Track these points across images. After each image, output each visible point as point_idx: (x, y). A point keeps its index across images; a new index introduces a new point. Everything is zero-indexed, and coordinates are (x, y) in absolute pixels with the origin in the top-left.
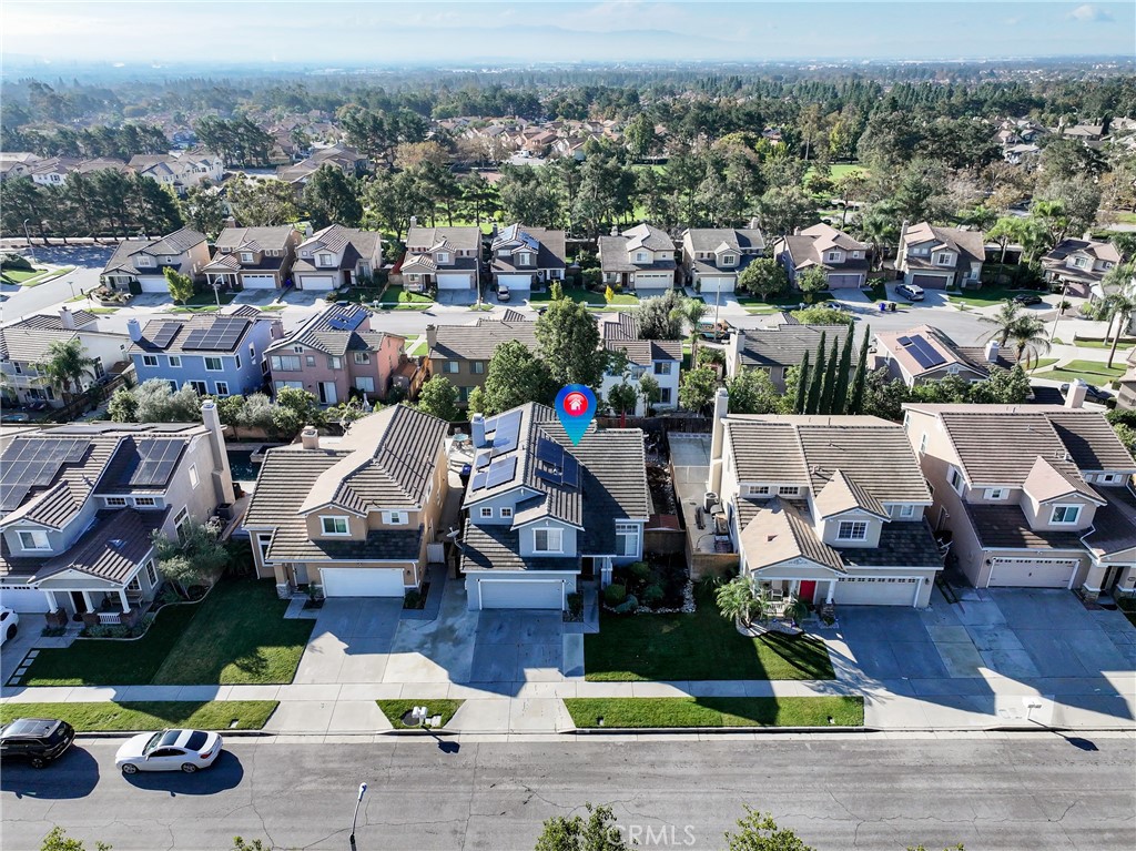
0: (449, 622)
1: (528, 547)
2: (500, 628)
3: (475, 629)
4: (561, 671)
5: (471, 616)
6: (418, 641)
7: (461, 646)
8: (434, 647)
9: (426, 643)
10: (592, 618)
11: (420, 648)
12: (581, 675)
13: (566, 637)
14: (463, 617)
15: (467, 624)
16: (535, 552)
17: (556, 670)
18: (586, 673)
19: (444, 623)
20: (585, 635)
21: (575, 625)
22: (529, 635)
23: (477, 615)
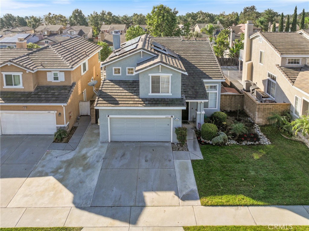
0: (84, 151)
1: (146, 90)
2: (124, 155)
3: (103, 156)
4: (177, 194)
5: (102, 147)
6: (55, 167)
7: (90, 171)
8: (67, 172)
9: (60, 168)
10: (195, 148)
11: (54, 173)
12: (196, 199)
13: (177, 163)
14: (95, 147)
15: (97, 153)
16: (151, 95)
17: (172, 193)
18: (201, 196)
19: (79, 152)
20: (193, 161)
21: (182, 153)
22: (146, 161)
23: (106, 146)
